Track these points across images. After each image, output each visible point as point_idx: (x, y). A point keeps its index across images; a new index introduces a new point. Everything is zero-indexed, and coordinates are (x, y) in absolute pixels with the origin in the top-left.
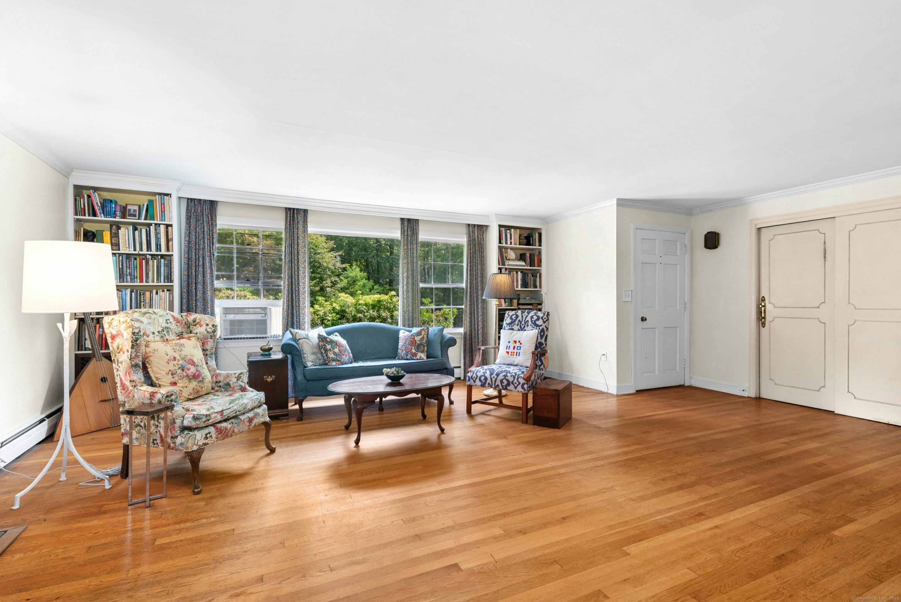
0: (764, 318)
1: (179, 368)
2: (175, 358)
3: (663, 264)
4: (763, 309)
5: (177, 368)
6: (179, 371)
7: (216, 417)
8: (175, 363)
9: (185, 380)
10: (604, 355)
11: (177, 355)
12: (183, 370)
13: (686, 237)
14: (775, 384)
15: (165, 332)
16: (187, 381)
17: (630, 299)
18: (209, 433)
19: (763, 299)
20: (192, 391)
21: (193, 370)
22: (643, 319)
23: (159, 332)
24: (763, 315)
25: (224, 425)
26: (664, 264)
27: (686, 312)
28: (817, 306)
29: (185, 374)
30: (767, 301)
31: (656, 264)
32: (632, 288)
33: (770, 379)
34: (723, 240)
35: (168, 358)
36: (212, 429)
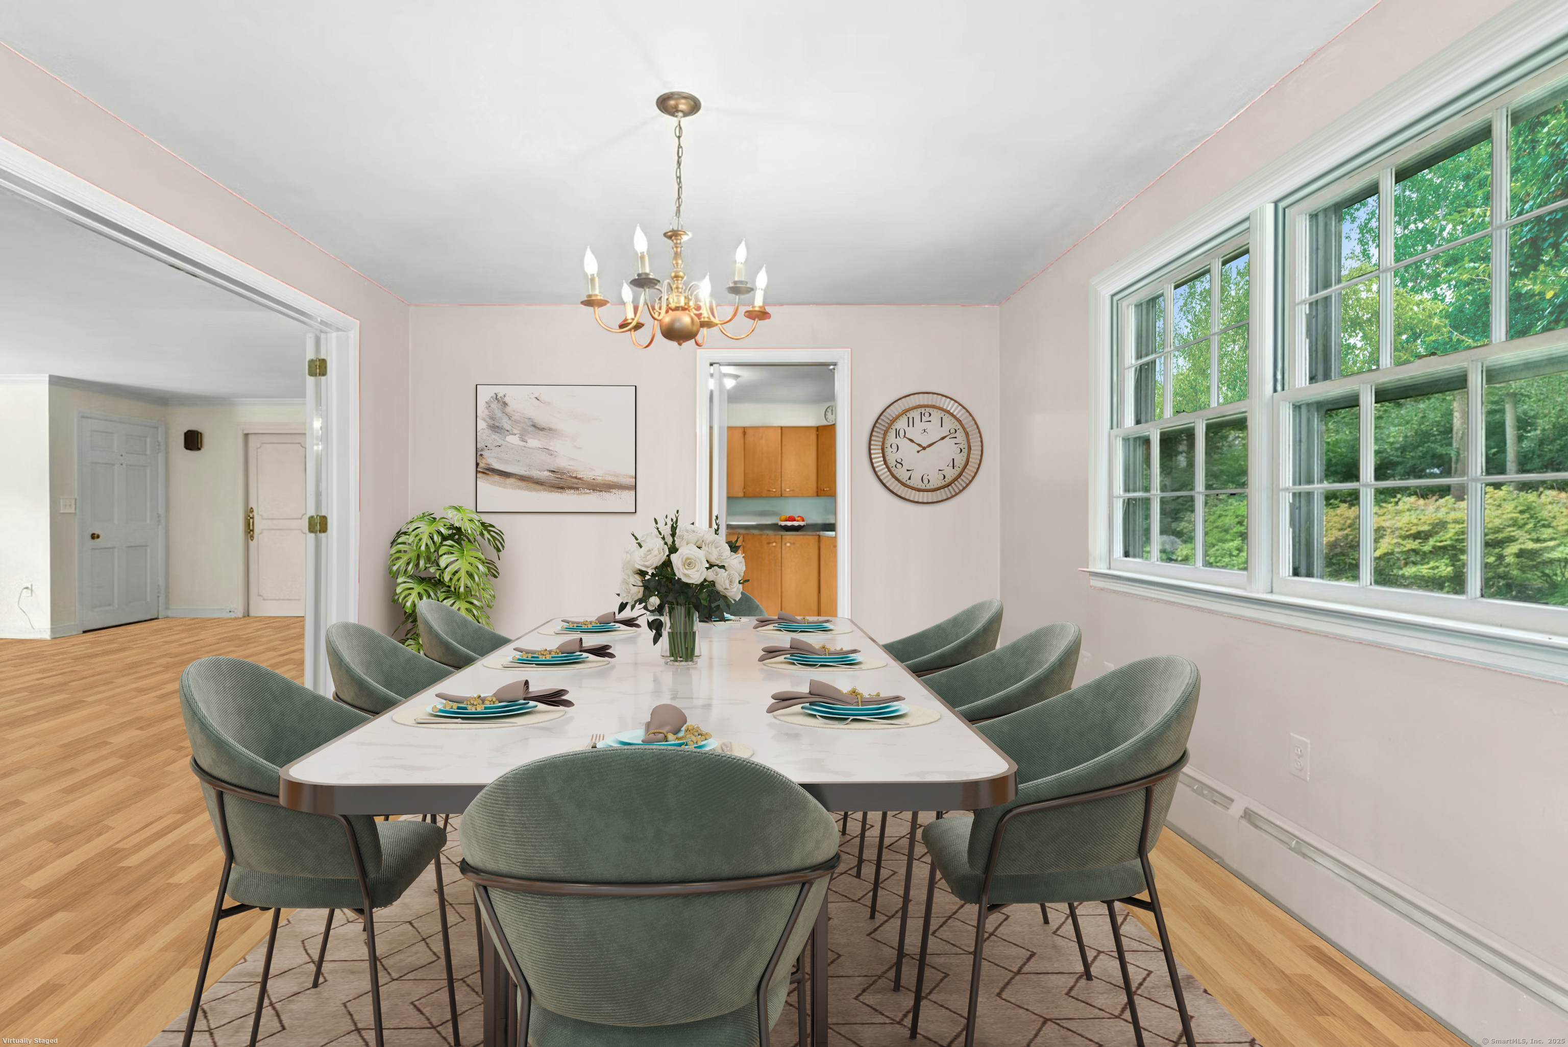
0: (253, 531)
3: (124, 465)
4: (251, 520)
10: (27, 588)
13: (160, 434)
14: (264, 599)
17: (73, 511)
19: (252, 510)
22: (94, 536)
24: (251, 528)
26: (127, 465)
27: (160, 527)
28: (300, 517)
30: (255, 513)
31: (114, 464)
32: (76, 496)
33: (259, 595)
34: (207, 441)
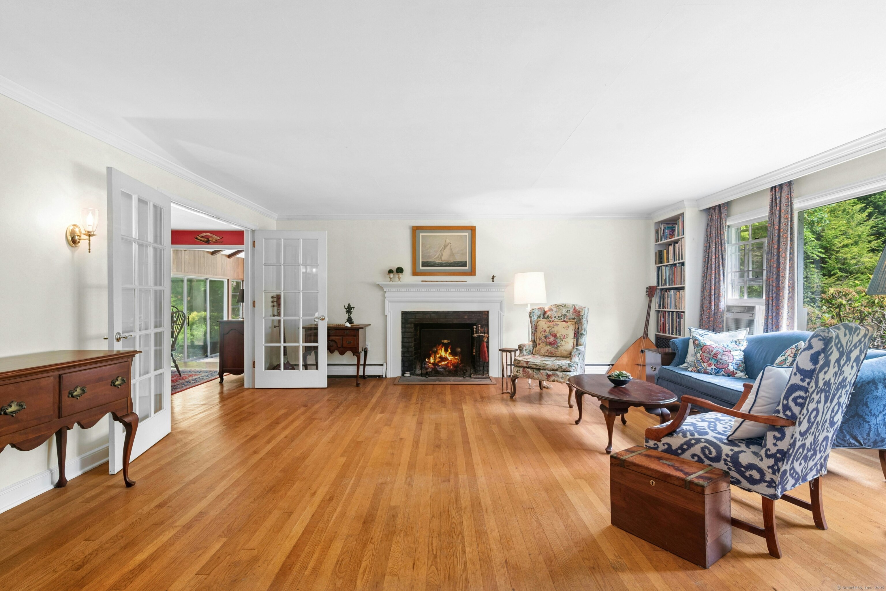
1: (544, 337)
2: (545, 331)
5: (543, 336)
6: (543, 338)
7: (523, 363)
8: (544, 333)
9: (544, 344)
11: (547, 330)
12: (545, 338)
15: (562, 318)
16: (545, 345)
18: (519, 370)
20: (546, 351)
21: (552, 339)
23: (558, 317)
25: (529, 370)
29: (545, 340)
35: (542, 330)
36: (521, 369)
